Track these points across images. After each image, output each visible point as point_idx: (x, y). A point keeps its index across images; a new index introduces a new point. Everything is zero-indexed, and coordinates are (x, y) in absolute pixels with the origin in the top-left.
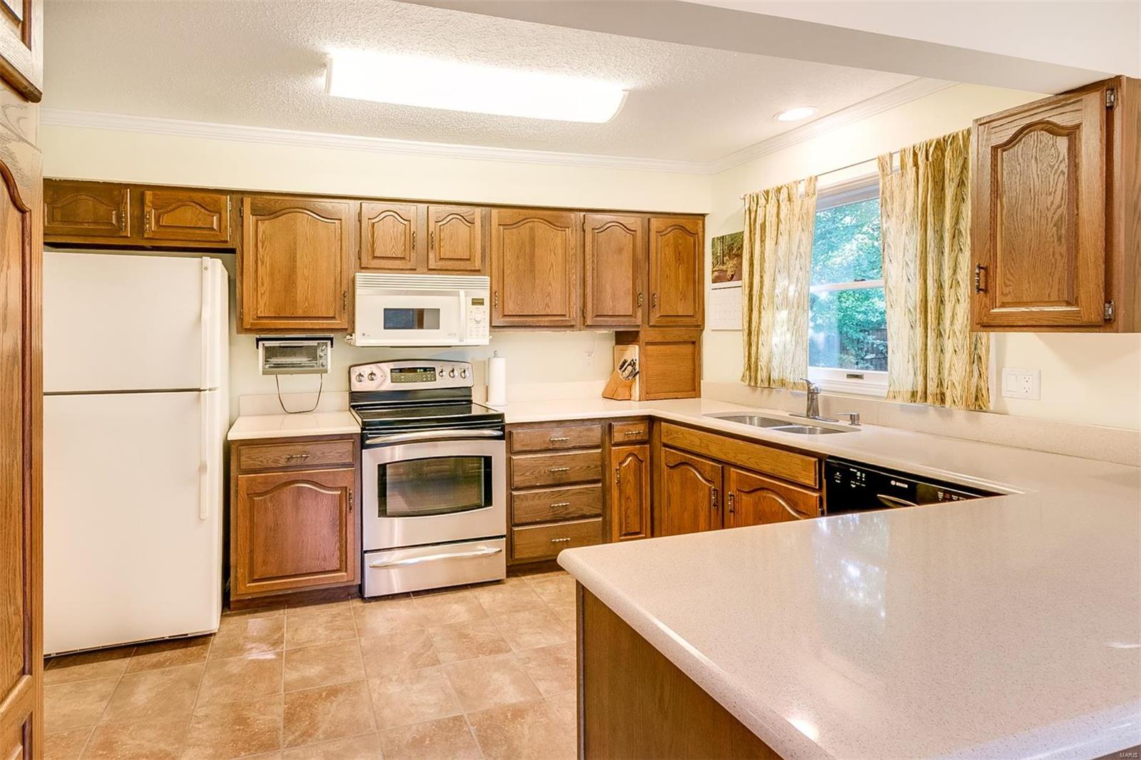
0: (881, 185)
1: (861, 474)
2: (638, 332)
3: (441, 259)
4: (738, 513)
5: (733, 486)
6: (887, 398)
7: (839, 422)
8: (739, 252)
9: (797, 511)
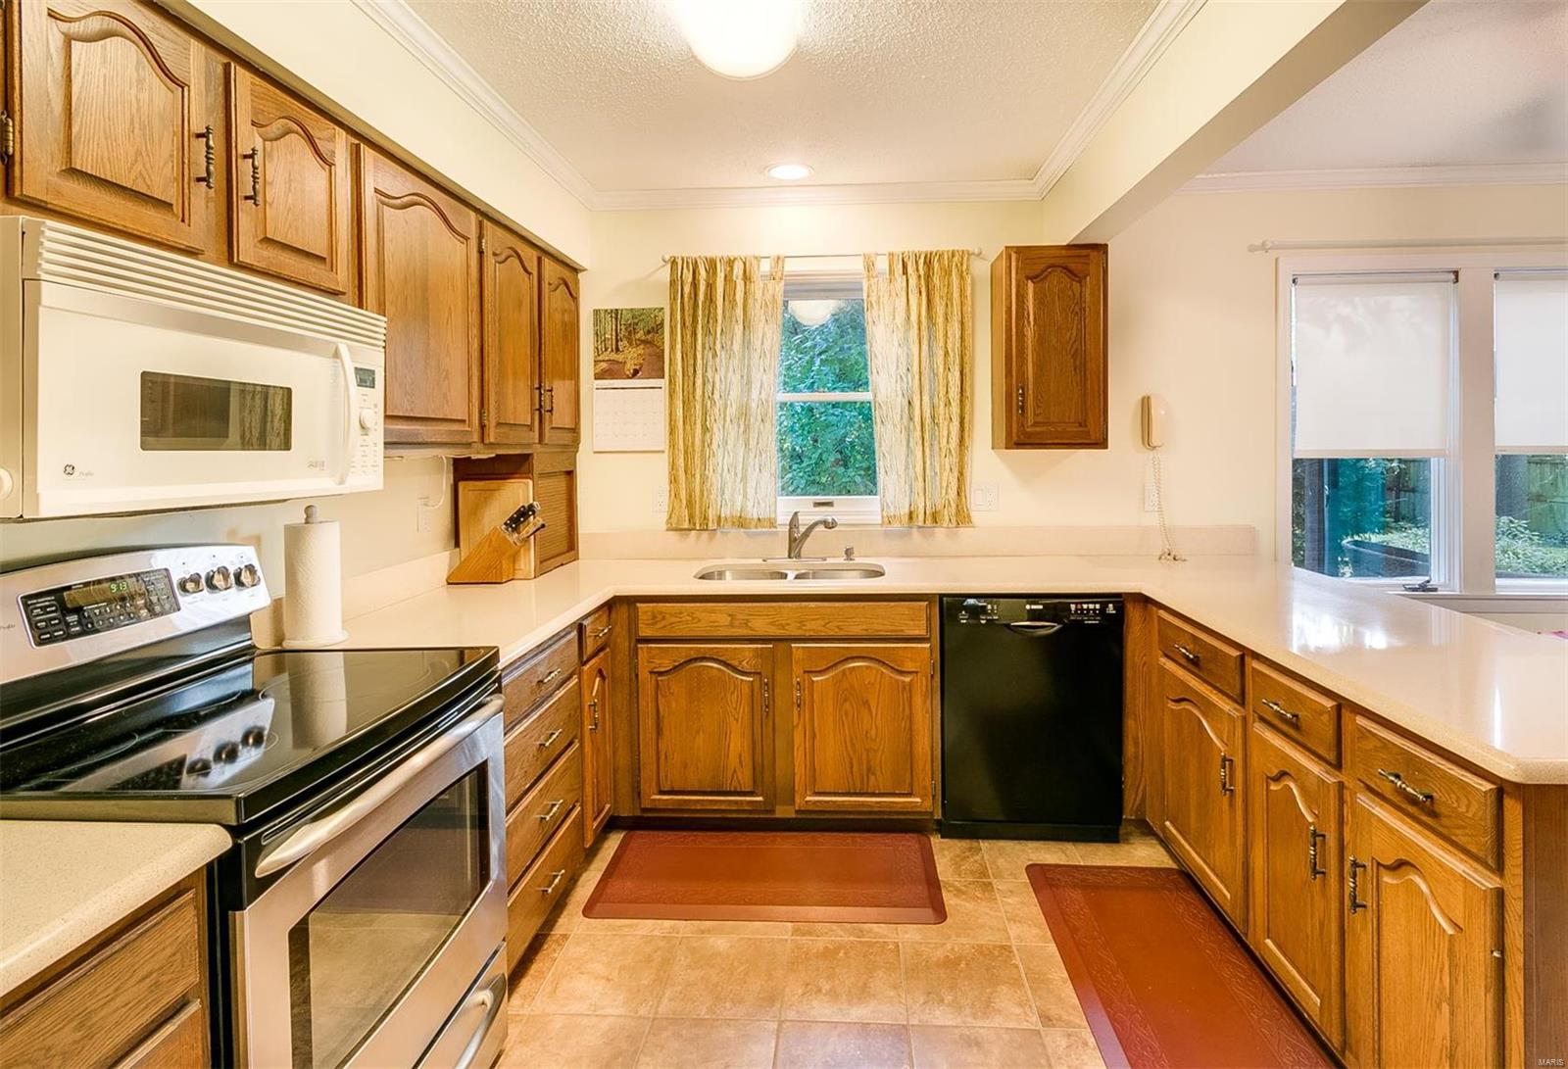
0: (866, 285)
1: (991, 607)
2: (528, 457)
3: (266, 240)
4: (805, 704)
5: (797, 670)
6: (882, 525)
7: (829, 561)
8: (649, 337)
9: (901, 673)
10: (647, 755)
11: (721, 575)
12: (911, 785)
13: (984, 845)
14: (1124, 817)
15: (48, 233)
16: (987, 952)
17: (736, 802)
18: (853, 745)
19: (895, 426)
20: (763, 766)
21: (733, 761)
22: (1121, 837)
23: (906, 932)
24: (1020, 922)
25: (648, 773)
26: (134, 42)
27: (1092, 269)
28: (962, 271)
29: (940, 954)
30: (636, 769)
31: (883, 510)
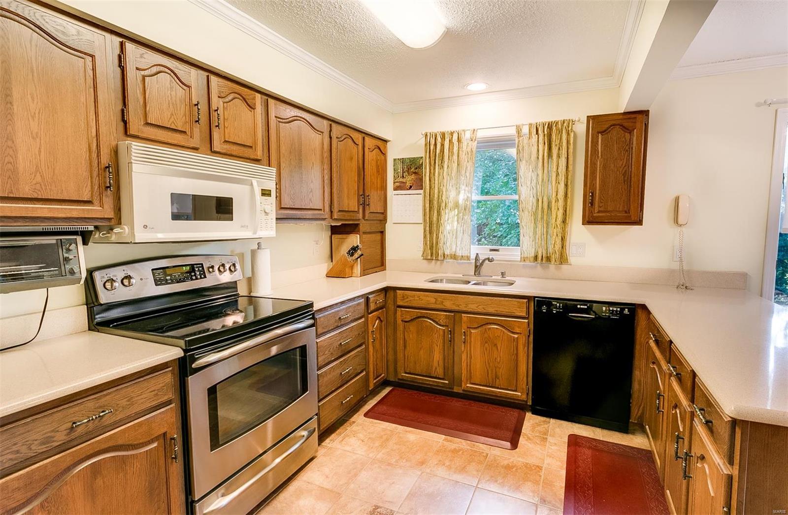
0: (517, 142)
1: (560, 305)
2: (357, 225)
3: (226, 141)
4: (467, 342)
5: (464, 326)
6: (521, 261)
7: (493, 277)
8: (417, 171)
9: (513, 333)
10: (400, 356)
11: (441, 281)
12: (516, 386)
13: (552, 421)
14: (631, 421)
15: (133, 147)
16: (529, 467)
17: (436, 382)
18: (489, 364)
19: (529, 212)
20: (448, 368)
21: (435, 364)
22: (629, 431)
23: (494, 450)
24: (553, 458)
25: (400, 364)
26: (169, 74)
27: (638, 125)
28: (569, 131)
29: (506, 462)
30: (396, 361)
31: (521, 254)
